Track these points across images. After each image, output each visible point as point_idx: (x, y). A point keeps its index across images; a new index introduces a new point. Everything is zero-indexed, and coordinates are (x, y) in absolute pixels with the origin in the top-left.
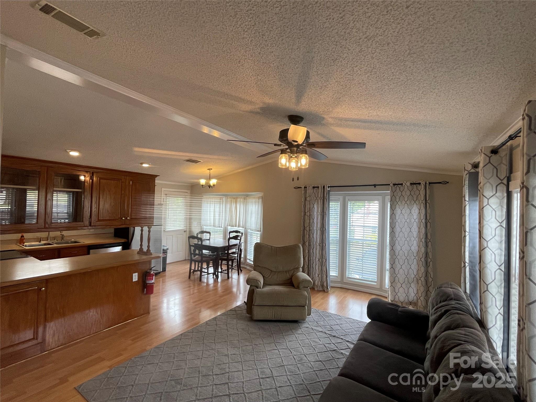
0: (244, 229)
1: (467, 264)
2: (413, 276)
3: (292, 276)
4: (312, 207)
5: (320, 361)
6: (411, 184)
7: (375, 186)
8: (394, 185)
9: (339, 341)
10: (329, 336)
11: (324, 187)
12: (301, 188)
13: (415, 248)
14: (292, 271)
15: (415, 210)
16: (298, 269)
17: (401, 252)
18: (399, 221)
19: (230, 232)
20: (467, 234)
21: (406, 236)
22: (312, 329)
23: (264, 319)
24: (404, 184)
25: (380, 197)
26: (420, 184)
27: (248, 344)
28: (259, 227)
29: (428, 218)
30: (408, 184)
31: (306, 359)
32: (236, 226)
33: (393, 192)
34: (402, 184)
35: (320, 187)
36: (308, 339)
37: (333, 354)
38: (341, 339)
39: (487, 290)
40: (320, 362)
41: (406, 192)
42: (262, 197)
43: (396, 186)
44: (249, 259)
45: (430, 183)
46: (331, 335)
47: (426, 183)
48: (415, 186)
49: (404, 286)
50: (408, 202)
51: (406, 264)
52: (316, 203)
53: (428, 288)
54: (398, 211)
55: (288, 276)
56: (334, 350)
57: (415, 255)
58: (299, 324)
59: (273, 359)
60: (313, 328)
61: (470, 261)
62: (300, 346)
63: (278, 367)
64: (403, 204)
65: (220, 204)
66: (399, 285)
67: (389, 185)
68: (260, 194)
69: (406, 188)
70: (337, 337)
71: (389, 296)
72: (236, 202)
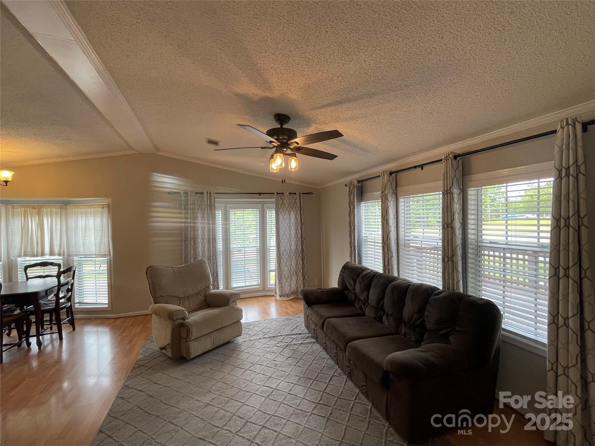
0: (61, 258)
1: (356, 247)
2: (293, 270)
3: (205, 297)
4: (196, 216)
5: (289, 357)
6: (290, 193)
7: (260, 194)
8: (277, 193)
9: (282, 338)
10: (270, 338)
11: (210, 193)
12: (180, 193)
13: (293, 247)
14: (204, 292)
15: (292, 215)
16: (208, 287)
17: (285, 252)
18: (282, 225)
19: (27, 267)
20: (356, 227)
21: (288, 238)
22: (251, 340)
24: (285, 194)
25: (260, 205)
26: (295, 194)
27: (212, 383)
28: (107, 249)
29: (303, 222)
30: (288, 194)
31: (278, 362)
33: (277, 200)
34: (283, 193)
35: (205, 194)
36: (259, 349)
37: (290, 348)
38: (281, 336)
40: (289, 358)
41: (286, 200)
42: (108, 204)
43: (278, 195)
45: (302, 193)
46: (270, 337)
47: (300, 193)
48: (291, 195)
49: (288, 280)
50: (288, 209)
51: (289, 261)
52: (199, 212)
53: (304, 276)
54: (281, 217)
55: (201, 298)
56: (287, 345)
57: (294, 252)
58: (234, 342)
59: (255, 378)
60: (250, 339)
61: (357, 245)
62: (260, 357)
63: (268, 380)
64: (285, 211)
66: (285, 280)
67: (274, 193)
68: (105, 201)
69: (286, 197)
70: (277, 336)
71: (276, 293)
72: (40, 214)
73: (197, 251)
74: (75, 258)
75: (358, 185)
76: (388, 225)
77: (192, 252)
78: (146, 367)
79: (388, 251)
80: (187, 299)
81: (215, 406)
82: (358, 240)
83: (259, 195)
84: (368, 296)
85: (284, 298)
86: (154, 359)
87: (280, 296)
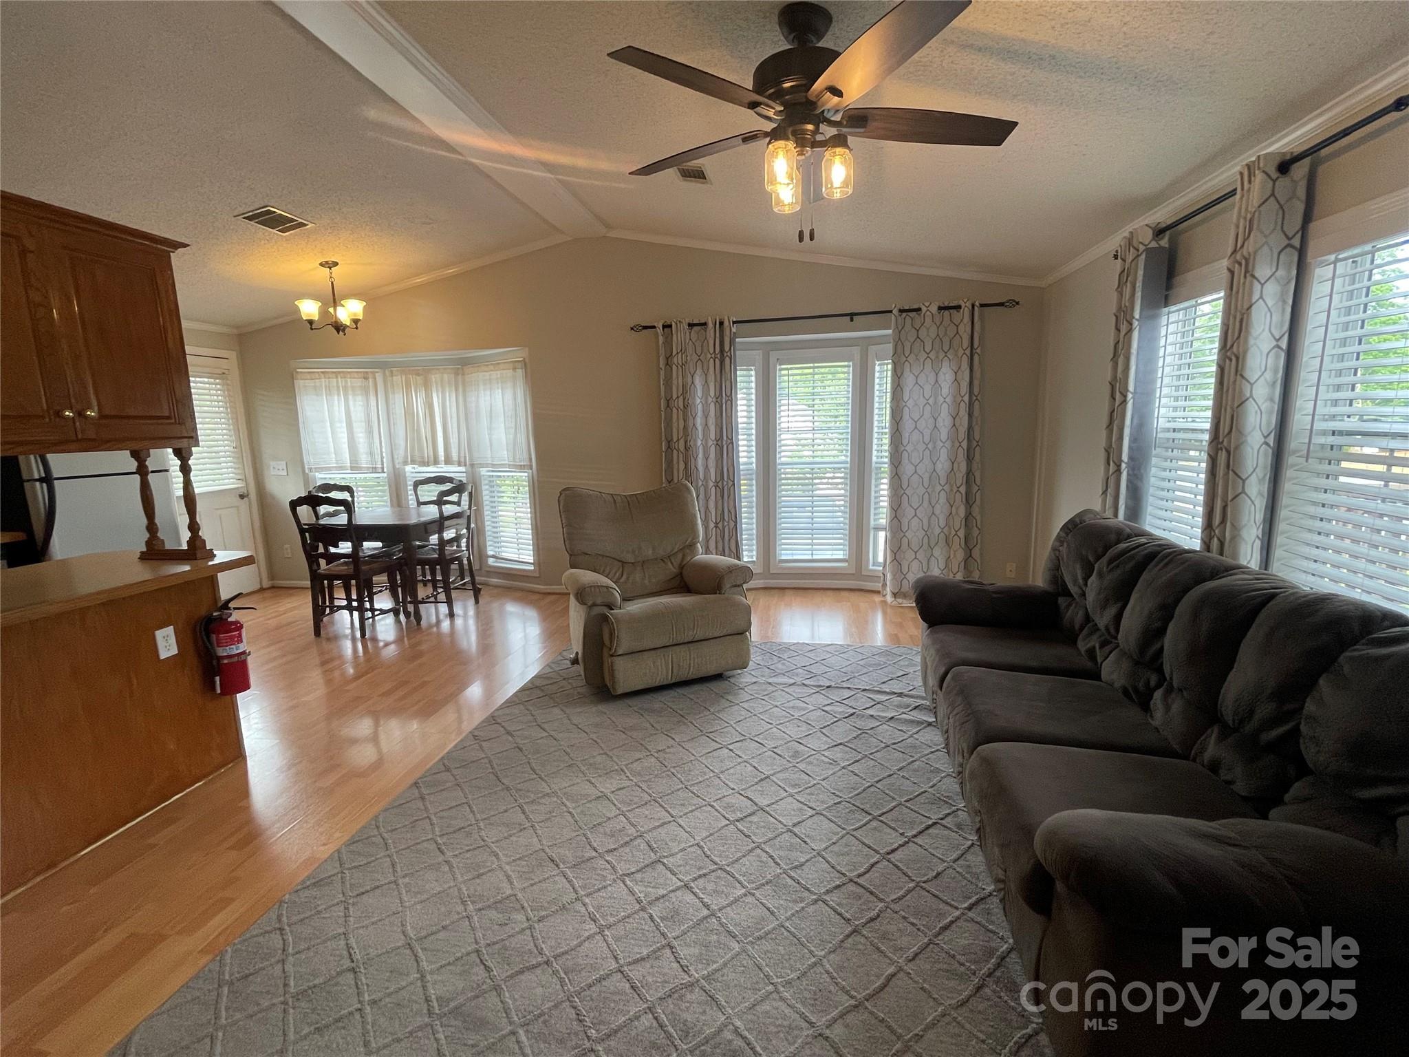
0: (463, 469)
1: (1123, 466)
2: (937, 531)
3: (682, 567)
4: (690, 383)
5: (841, 744)
6: (940, 308)
7: (852, 316)
8: (901, 311)
9: (847, 694)
10: (818, 689)
11: (721, 323)
12: (654, 327)
13: (943, 465)
14: (680, 556)
15: (945, 374)
16: (692, 546)
17: (915, 478)
18: (910, 403)
19: (417, 484)
20: (1130, 396)
21: (927, 439)
22: (770, 683)
23: (648, 687)
24: (924, 309)
25: (856, 351)
26: (958, 307)
27: (638, 755)
28: (525, 456)
29: (976, 391)
30: (934, 309)
31: (806, 749)
32: (436, 462)
33: (899, 331)
34: (919, 309)
35: (710, 325)
36: (777, 706)
37: (855, 722)
38: (847, 690)
39: (1243, 492)
40: (841, 747)
41: (928, 329)
42: (524, 360)
43: (904, 314)
44: (493, 556)
45: (982, 305)
46: (820, 686)
47: (973, 306)
48: (946, 313)
49: (921, 555)
50: (932, 355)
51: (926, 503)
52: (699, 371)
53: (971, 550)
54: (909, 380)
55: (672, 569)
56: (852, 715)
57: (943, 482)
58: (732, 680)
59: (732, 771)
60: (770, 680)
61: (1131, 458)
62: (770, 726)
63: (757, 783)
64: (922, 360)
65: (367, 394)
66: (910, 555)
67: (891, 312)
68: (519, 353)
69: (928, 320)
70: (837, 687)
71: (884, 585)
72: (427, 386)
73: (693, 467)
74: (483, 471)
75: (1154, 244)
76: (1242, 376)
77: (682, 466)
78: (542, 690)
79: (1227, 474)
80: (639, 568)
81: (615, 805)
82: (1134, 440)
83: (849, 318)
84: (1118, 618)
85: (905, 601)
86: (564, 679)
87: (895, 595)
